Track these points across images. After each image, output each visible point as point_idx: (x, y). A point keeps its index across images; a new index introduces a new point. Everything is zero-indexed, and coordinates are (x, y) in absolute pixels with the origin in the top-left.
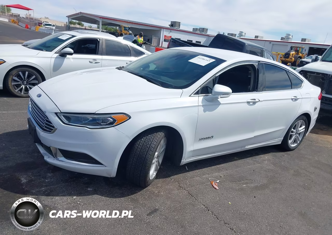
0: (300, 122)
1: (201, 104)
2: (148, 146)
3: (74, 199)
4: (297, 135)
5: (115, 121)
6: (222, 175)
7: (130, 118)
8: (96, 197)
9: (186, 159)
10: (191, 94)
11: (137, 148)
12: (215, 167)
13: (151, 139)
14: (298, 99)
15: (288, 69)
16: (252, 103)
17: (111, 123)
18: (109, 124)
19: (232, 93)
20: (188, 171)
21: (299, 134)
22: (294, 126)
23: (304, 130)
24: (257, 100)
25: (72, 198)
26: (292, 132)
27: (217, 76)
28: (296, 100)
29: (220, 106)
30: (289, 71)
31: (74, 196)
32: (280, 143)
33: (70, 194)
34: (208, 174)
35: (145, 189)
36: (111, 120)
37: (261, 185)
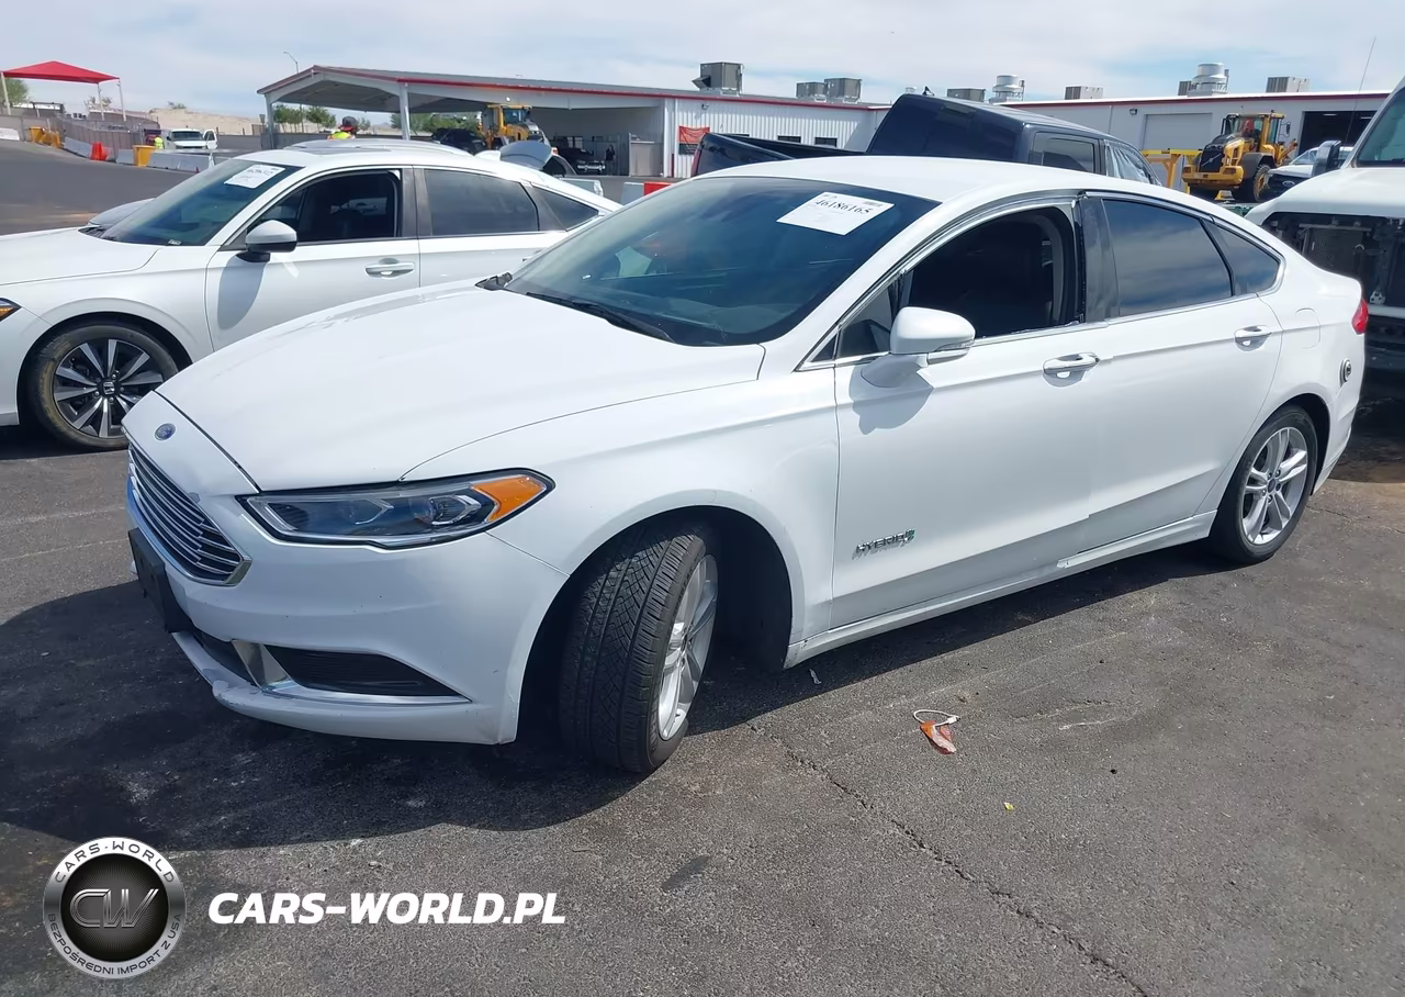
0: (1283, 436)
1: (845, 398)
2: (640, 598)
3: (355, 851)
4: (1274, 492)
5: (487, 505)
6: (966, 694)
7: (550, 486)
8: (444, 832)
9: (808, 638)
10: (802, 362)
11: (594, 612)
12: (936, 660)
13: (650, 566)
14: (1265, 336)
15: (1208, 214)
16: (1067, 374)
17: (475, 518)
18: (464, 522)
19: (977, 337)
20: (822, 689)
21: (1285, 488)
22: (1257, 455)
23: (1305, 466)
24: (1087, 360)
25: (346, 844)
26: (1253, 481)
27: (903, 271)
28: (1256, 341)
29: (932, 400)
30: (1216, 221)
31: (354, 837)
32: (1206, 534)
33: (338, 833)
34: (908, 694)
35: (645, 782)
36: (473, 502)
37: (1136, 717)
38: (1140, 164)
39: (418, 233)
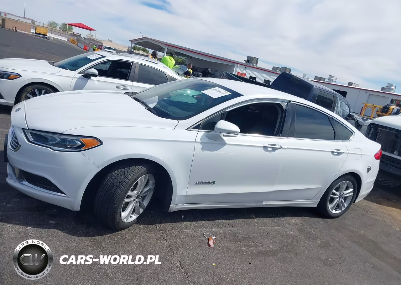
0: (345, 183)
1: (198, 140)
2: (121, 180)
3: (27, 230)
4: (341, 199)
5: (83, 145)
6: (222, 232)
7: (102, 143)
8: (55, 231)
9: (176, 205)
10: (189, 128)
11: (108, 181)
13: (127, 172)
14: (341, 153)
15: (331, 116)
16: (271, 149)
17: (79, 147)
18: (76, 148)
20: (183, 221)
21: (345, 199)
22: (335, 185)
23: (352, 194)
24: (277, 146)
25: (26, 228)
26: (334, 194)
27: (226, 111)
28: (339, 154)
29: (225, 147)
30: (333, 118)
31: (29, 226)
32: (316, 206)
33: (26, 224)
34: (206, 228)
35: (117, 233)
36: (79, 143)
37: (268, 250)
38: (347, 104)
39: (133, 80)
